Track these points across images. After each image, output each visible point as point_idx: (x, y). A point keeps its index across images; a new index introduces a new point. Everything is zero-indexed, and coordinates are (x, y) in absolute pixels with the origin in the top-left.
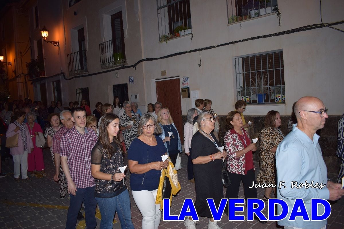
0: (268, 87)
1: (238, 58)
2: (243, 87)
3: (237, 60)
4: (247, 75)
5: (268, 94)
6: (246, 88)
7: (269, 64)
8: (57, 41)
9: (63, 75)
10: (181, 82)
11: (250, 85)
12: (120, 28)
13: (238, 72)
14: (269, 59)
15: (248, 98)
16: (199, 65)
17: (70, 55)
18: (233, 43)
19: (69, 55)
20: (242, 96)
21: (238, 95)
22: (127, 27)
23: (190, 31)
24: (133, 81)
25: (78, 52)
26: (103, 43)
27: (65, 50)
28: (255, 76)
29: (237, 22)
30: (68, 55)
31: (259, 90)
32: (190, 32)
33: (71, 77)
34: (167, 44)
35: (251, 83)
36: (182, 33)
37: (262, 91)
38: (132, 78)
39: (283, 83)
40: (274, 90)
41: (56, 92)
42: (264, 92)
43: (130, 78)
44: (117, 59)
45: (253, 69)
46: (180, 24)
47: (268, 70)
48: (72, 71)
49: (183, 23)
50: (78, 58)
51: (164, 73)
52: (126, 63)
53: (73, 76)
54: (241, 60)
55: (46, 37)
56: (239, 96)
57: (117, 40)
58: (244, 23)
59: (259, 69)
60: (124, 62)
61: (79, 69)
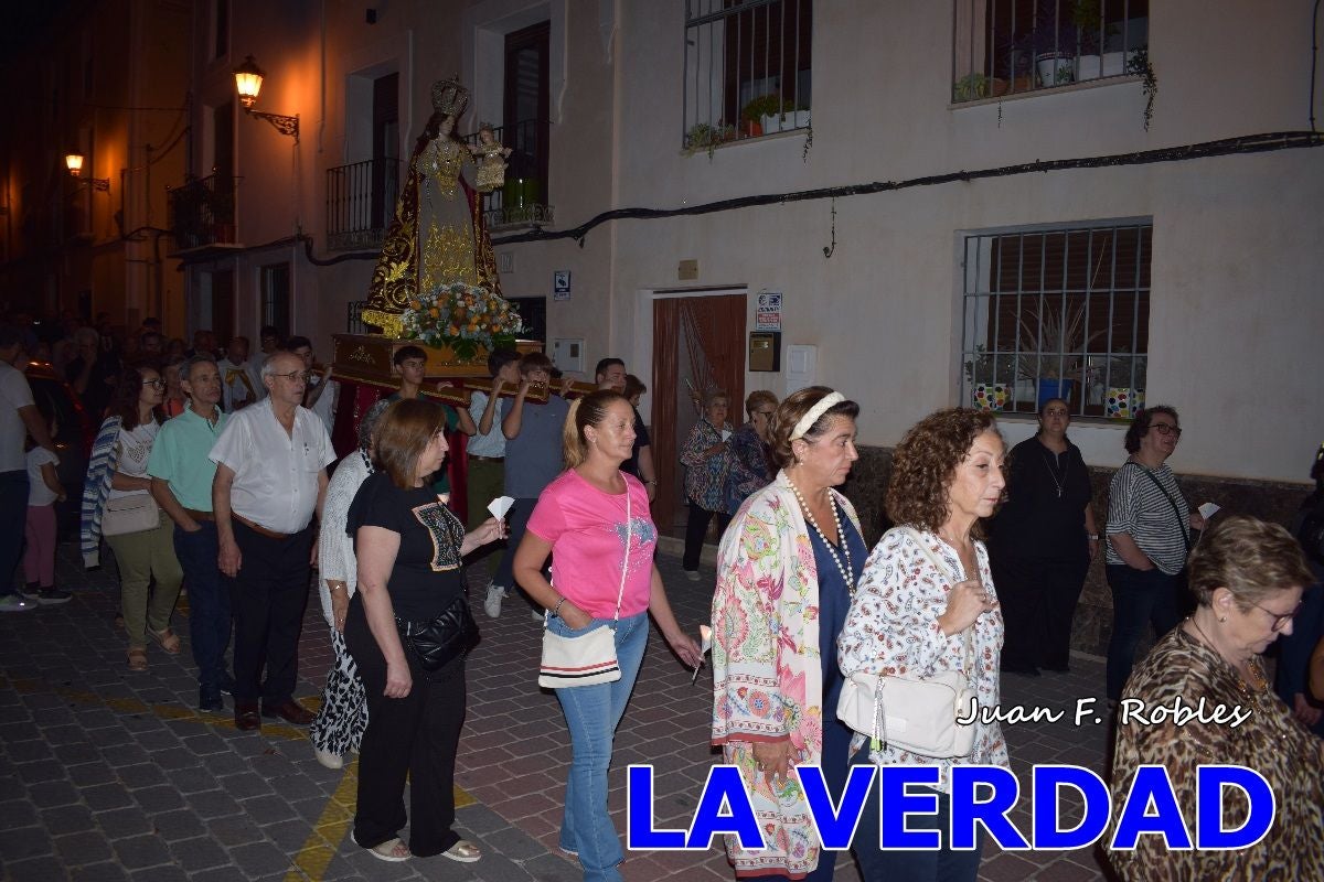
0: (1082, 357)
1: (979, 237)
2: (985, 347)
3: (972, 243)
4: (1008, 303)
5: (1081, 384)
6: (996, 352)
7: (1093, 271)
8: (293, 115)
9: (303, 243)
10: (752, 307)
11: (1014, 343)
12: (535, 85)
13: (971, 290)
14: (1096, 250)
15: (1003, 392)
16: (826, 250)
17: (336, 174)
18: (964, 176)
19: (332, 170)
20: (978, 381)
21: (966, 377)
22: (565, 83)
23: (802, 118)
24: (568, 290)
25: (370, 164)
26: (468, 137)
27: (321, 151)
28: (1035, 309)
29: (984, 101)
30: (328, 170)
31: (1049, 364)
32: (803, 123)
33: (335, 255)
34: (711, 163)
35: (1018, 336)
36: (771, 123)
37: (1057, 370)
38: (566, 279)
39: (1143, 348)
40: (1105, 369)
41: (270, 308)
42: (1064, 375)
43: (558, 278)
44: (516, 203)
45: (1032, 284)
46: (767, 87)
47: (1089, 290)
48: (341, 231)
49: (778, 85)
50: (367, 186)
51: (688, 269)
52: (549, 218)
53: (343, 253)
54: (987, 243)
55: (252, 97)
56: (969, 380)
57: (520, 131)
58: (1013, 105)
59: (1054, 282)
60: (542, 214)
61: (369, 227)
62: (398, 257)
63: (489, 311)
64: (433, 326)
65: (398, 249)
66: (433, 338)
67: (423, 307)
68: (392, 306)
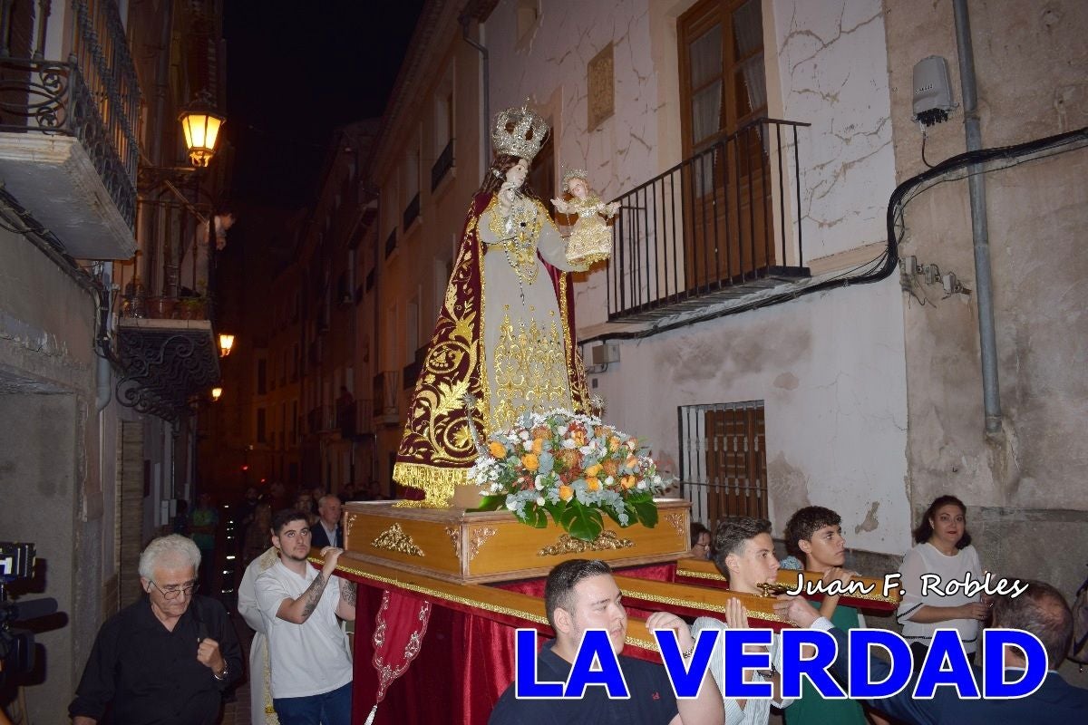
62: (451, 375)
63: (610, 453)
64: (529, 484)
65: (449, 361)
66: (530, 506)
67: (509, 454)
68: (443, 454)
